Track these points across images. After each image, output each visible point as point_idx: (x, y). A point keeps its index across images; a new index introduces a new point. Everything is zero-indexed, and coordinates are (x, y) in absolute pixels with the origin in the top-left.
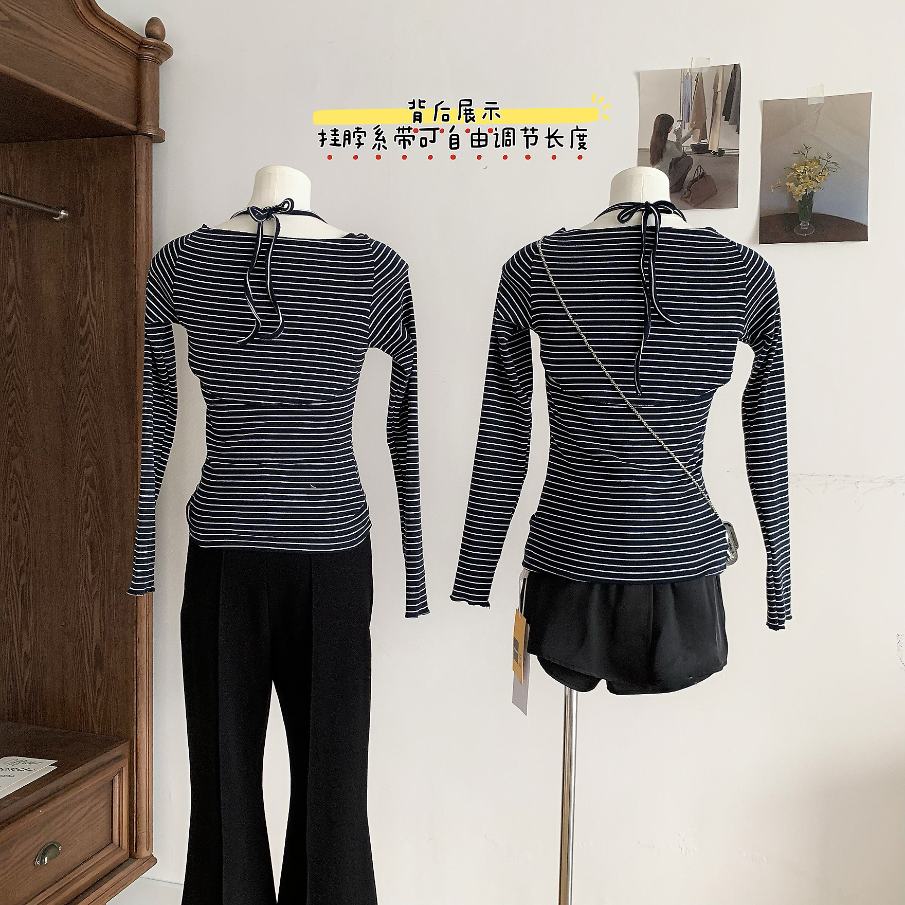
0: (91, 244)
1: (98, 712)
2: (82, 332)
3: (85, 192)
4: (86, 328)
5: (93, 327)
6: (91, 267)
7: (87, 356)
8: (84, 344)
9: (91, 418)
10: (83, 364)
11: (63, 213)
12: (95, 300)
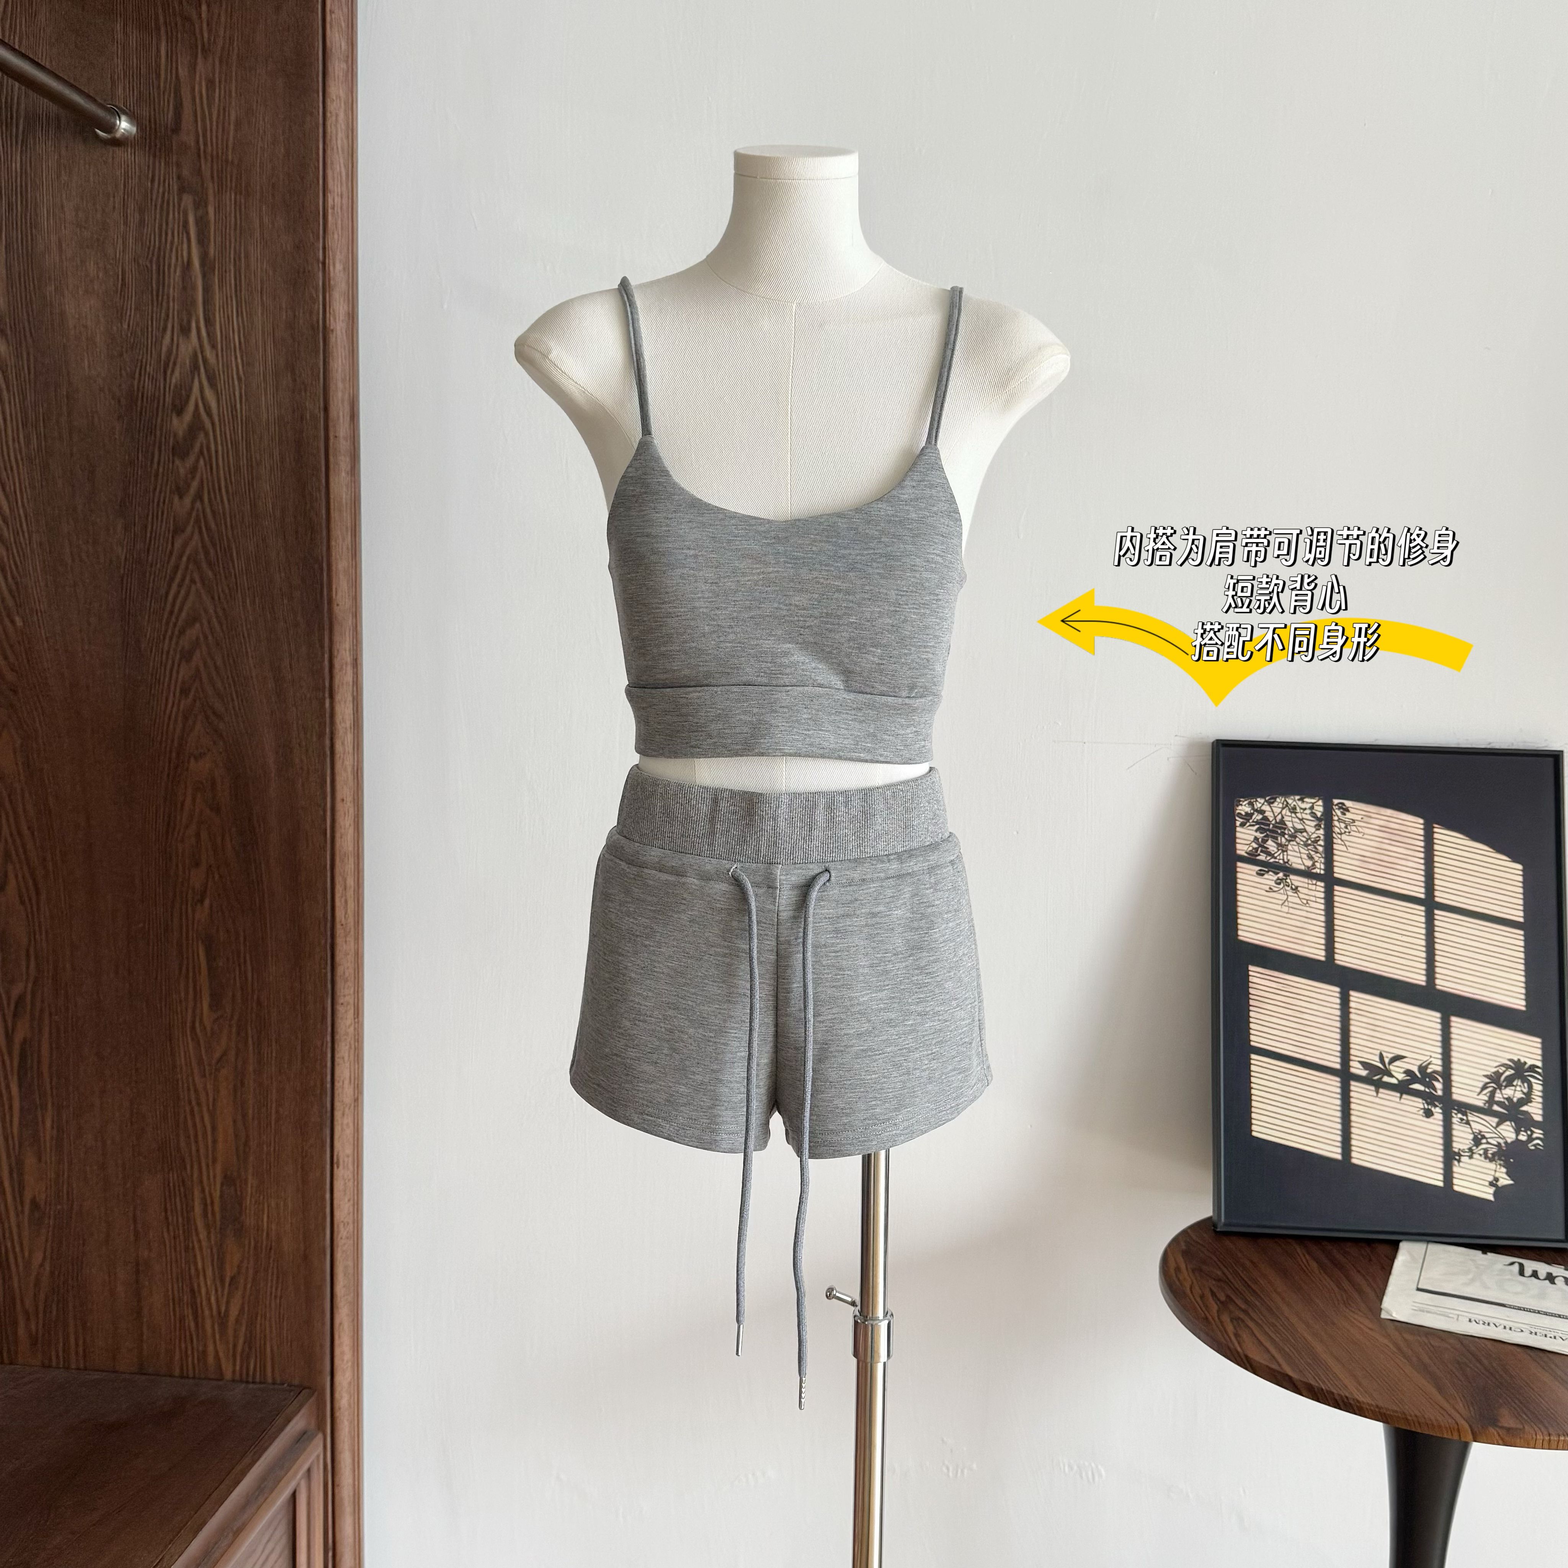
0: (200, 204)
1: (230, 1332)
2: (179, 425)
3: (183, 72)
4: (188, 416)
5: (209, 414)
6: (203, 264)
7: (195, 484)
8: (184, 456)
9: (206, 637)
10: (182, 506)
11: (124, 125)
12: (214, 346)
